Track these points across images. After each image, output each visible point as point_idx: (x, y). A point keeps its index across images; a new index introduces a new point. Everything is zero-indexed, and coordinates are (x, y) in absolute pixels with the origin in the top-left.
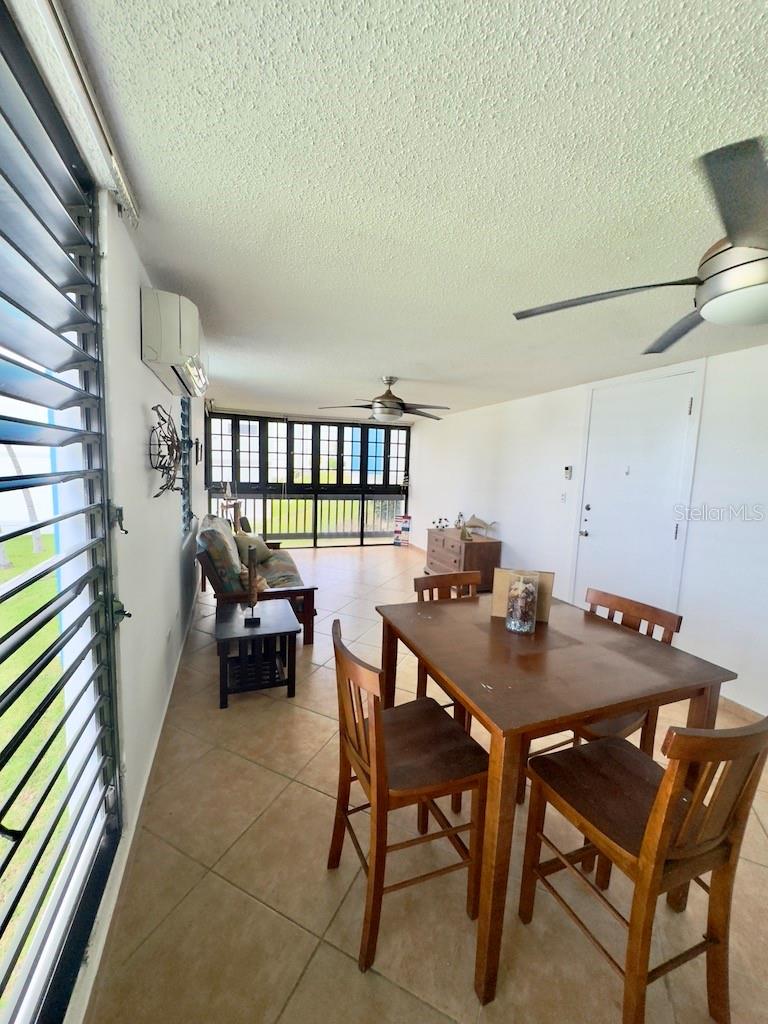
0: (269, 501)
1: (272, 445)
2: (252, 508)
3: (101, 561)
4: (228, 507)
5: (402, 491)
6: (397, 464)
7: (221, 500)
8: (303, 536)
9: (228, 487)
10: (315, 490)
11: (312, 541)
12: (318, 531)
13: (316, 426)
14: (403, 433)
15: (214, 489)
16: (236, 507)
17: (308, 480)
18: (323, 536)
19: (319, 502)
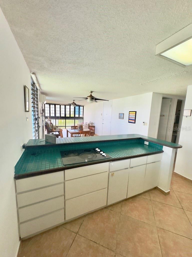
0: (56, 120)
1: (57, 109)
2: (53, 121)
3: (38, 122)
4: (49, 121)
5: (82, 118)
6: (81, 113)
7: (47, 120)
8: (63, 126)
9: (49, 117)
10: (65, 118)
11: (65, 127)
12: (66, 126)
13: (65, 106)
14: (82, 107)
15: (46, 118)
16: (50, 121)
17: (64, 116)
18: (67, 126)
19: (66, 120)
